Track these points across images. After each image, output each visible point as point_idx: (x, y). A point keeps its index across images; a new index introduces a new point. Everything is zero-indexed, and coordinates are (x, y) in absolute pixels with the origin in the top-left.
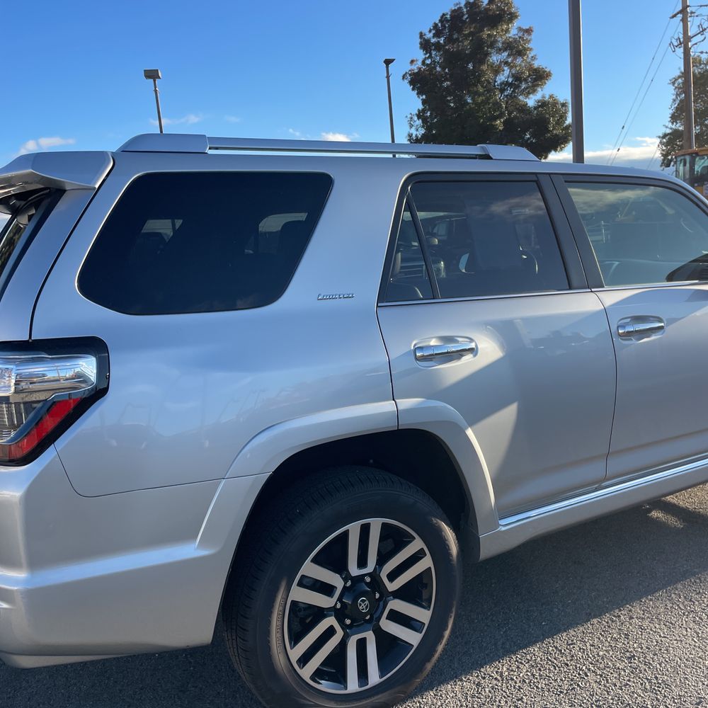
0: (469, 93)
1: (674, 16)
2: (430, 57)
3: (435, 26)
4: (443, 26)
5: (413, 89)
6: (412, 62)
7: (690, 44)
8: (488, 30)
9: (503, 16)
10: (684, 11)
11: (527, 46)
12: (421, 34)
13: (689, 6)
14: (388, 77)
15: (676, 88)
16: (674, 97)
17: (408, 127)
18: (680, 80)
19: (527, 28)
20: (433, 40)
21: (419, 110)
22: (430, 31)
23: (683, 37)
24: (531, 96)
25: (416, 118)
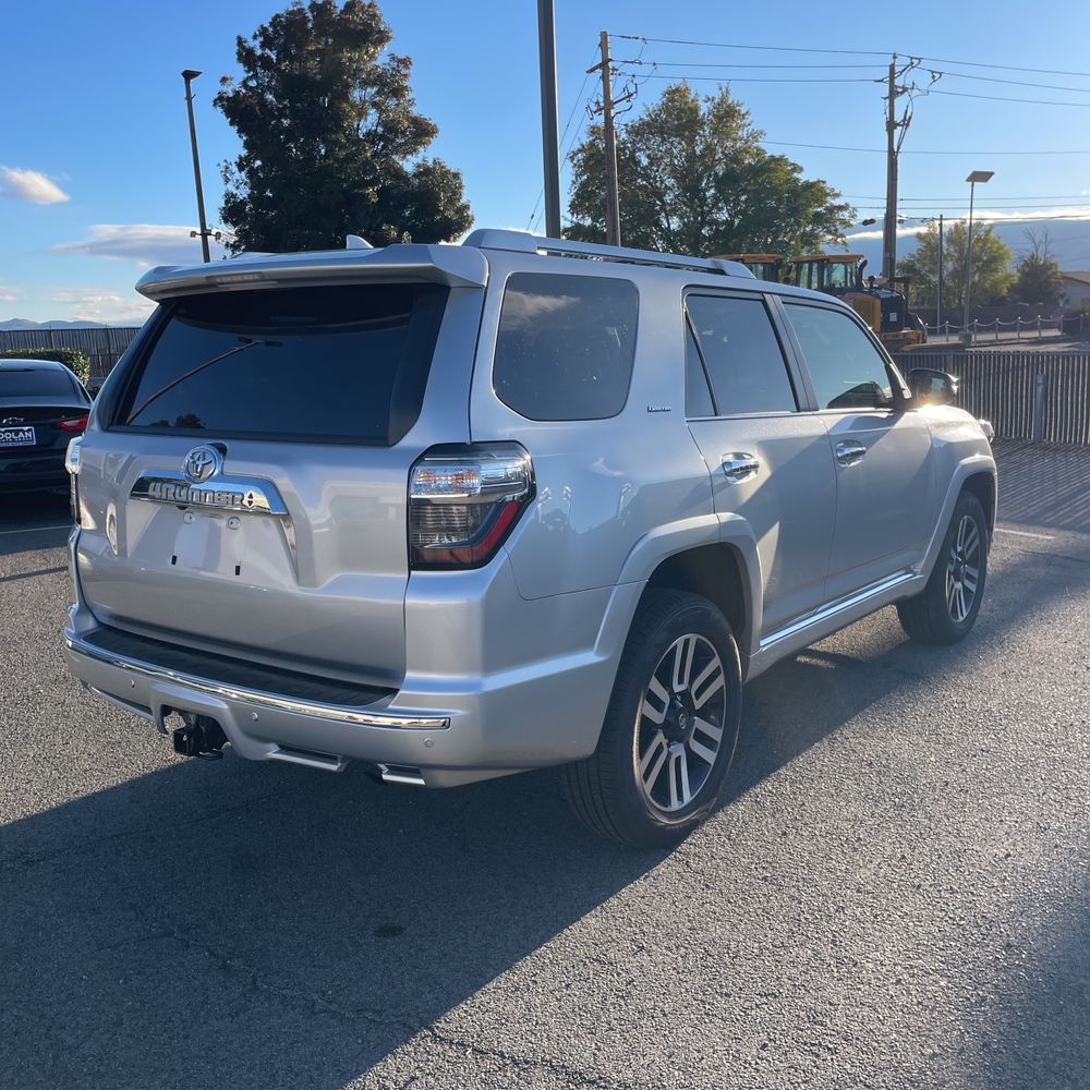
0: (324, 141)
1: (592, 70)
2: (255, 76)
3: (263, 31)
4: (275, 32)
5: (231, 124)
6: (224, 80)
7: (613, 113)
8: (350, 52)
9: (368, 34)
10: (604, 65)
11: (406, 84)
12: (239, 38)
13: (611, 60)
14: (189, 98)
15: (575, 165)
16: (574, 178)
17: (222, 180)
18: (580, 156)
19: (403, 57)
20: (259, 52)
21: (240, 158)
22: (255, 37)
23: (604, 102)
24: (409, 157)
25: (235, 169)
